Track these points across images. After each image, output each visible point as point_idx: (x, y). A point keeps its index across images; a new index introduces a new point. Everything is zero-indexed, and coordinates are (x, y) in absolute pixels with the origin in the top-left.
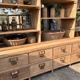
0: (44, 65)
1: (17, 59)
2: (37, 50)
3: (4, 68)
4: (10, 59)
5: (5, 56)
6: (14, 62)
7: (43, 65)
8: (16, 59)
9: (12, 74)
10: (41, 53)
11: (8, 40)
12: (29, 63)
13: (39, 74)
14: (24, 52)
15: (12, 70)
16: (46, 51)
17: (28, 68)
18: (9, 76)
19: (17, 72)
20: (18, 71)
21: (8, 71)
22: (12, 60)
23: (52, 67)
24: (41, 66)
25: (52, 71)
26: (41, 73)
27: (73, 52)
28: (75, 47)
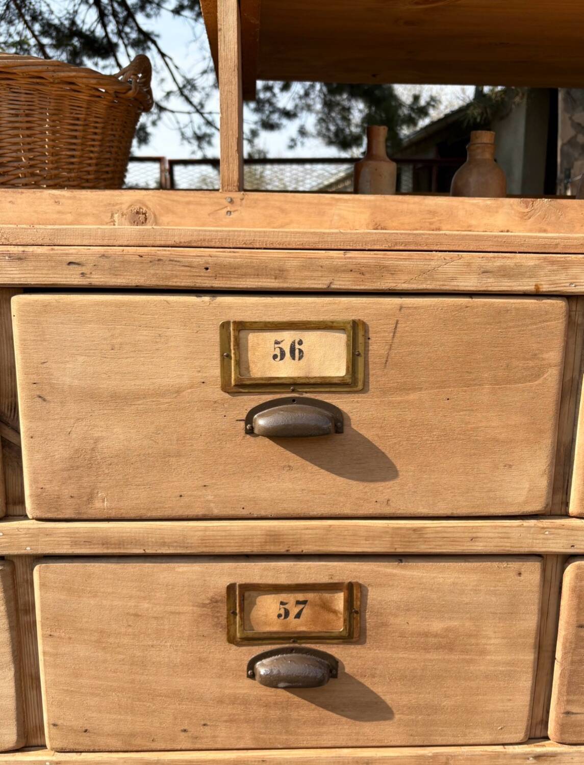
27: (39, 498)
28: (90, 396)
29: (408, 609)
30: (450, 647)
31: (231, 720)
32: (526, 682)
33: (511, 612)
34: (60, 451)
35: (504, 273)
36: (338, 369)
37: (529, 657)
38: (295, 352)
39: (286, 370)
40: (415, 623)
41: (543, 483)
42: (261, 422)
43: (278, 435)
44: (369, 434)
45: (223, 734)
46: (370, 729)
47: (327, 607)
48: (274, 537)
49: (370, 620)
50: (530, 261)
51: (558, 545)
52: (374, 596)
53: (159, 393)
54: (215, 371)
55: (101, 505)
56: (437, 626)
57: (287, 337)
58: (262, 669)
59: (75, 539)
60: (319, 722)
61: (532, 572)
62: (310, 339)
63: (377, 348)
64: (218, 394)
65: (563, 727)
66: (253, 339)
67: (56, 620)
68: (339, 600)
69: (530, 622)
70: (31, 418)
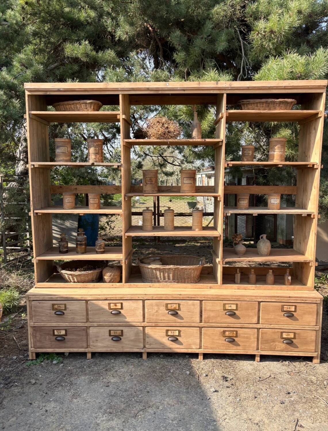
0: (122, 335)
1: (65, 307)
2: (104, 297)
3: (44, 318)
4: (53, 305)
5: (46, 298)
6: (59, 311)
7: (119, 333)
8: (63, 307)
9: (56, 333)
10: (112, 306)
11: (63, 269)
12: (87, 320)
13: (109, 350)
14: (79, 297)
15: (54, 324)
16: (125, 303)
17: (84, 330)
18: (48, 334)
19: (63, 332)
20: (66, 330)
21: (49, 324)
22: (56, 306)
23: (142, 346)
24: (112, 333)
25: (145, 356)
26: (115, 350)
27: (204, 321)
28: (210, 310)
29: (242, 334)
30: (247, 338)
31: (223, 346)
32: (256, 343)
33: (254, 334)
34: (207, 316)
35: (251, 299)
36: (235, 308)
37: (256, 340)
38: (231, 306)
39: (230, 308)
40: (243, 335)
41: (257, 320)
42: (227, 313)
43: (229, 315)
44: (238, 315)
45: (222, 348)
46: (238, 347)
47: (234, 333)
48: (228, 325)
49: (238, 335)
50: (254, 298)
51: (258, 327)
52: (239, 332)
53: (217, 310)
54: (222, 308)
55: (211, 321)
56: (246, 336)
57: (230, 305)
58: (226, 340)
59: (208, 325)
60: (233, 347)
61: (256, 330)
62: (232, 305)
63: (239, 306)
64: (223, 311)
65: (261, 348)
66: (226, 305)
67: (205, 334)
68: (235, 332)
69: (256, 336)
70: (204, 312)
